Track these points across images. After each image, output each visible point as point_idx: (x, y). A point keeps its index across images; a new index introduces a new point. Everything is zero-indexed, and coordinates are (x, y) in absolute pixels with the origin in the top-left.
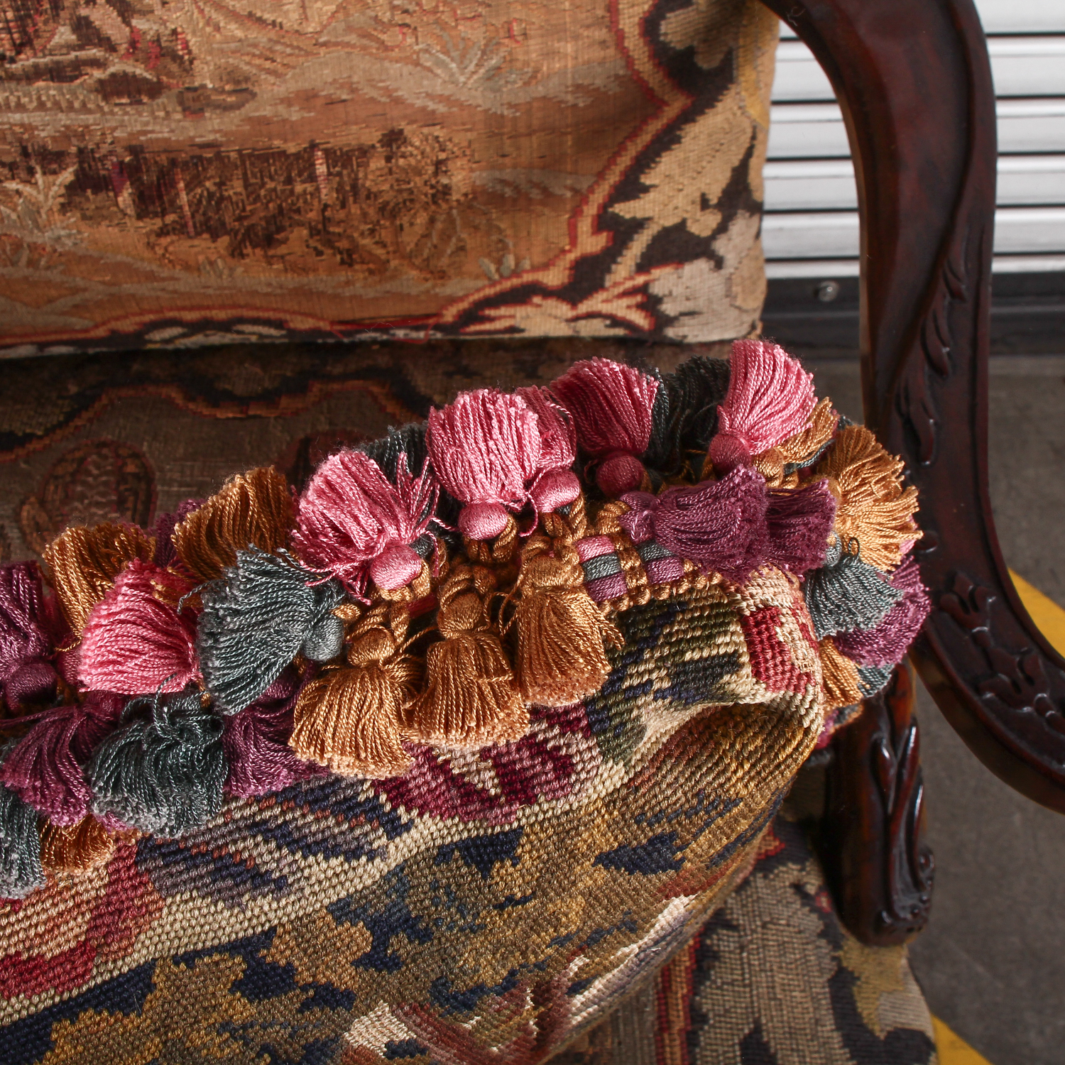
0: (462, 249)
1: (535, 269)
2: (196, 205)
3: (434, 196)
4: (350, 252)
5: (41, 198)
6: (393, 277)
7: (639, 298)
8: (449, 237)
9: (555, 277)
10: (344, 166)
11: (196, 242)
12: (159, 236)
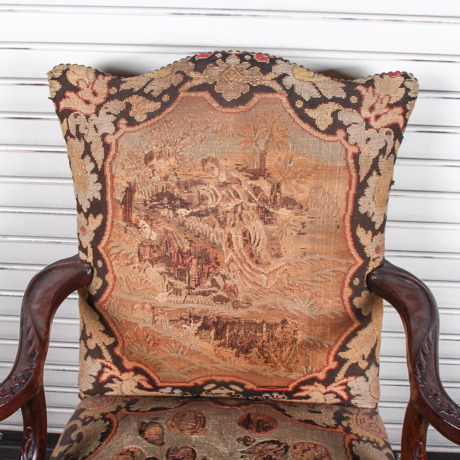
0: (297, 361)
1: (316, 372)
2: (230, 337)
3: (292, 341)
4: (267, 358)
5: (191, 330)
6: (278, 370)
7: (344, 387)
8: (295, 356)
9: (322, 376)
10: (271, 329)
11: (228, 350)
12: (218, 347)
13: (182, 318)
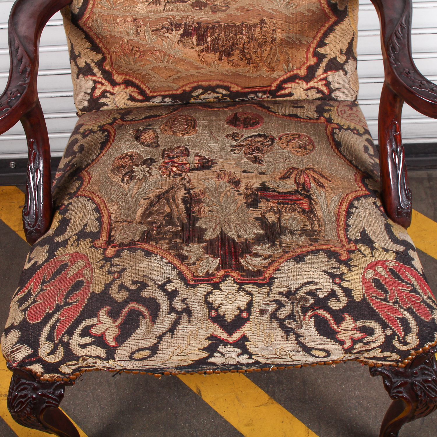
0: (278, 60)
1: (297, 69)
2: (212, 41)
3: (272, 40)
4: (249, 59)
5: (173, 38)
6: (260, 70)
7: (324, 82)
8: (275, 55)
9: (302, 72)
10: (250, 30)
11: (210, 55)
12: (201, 52)
13: (163, 27)
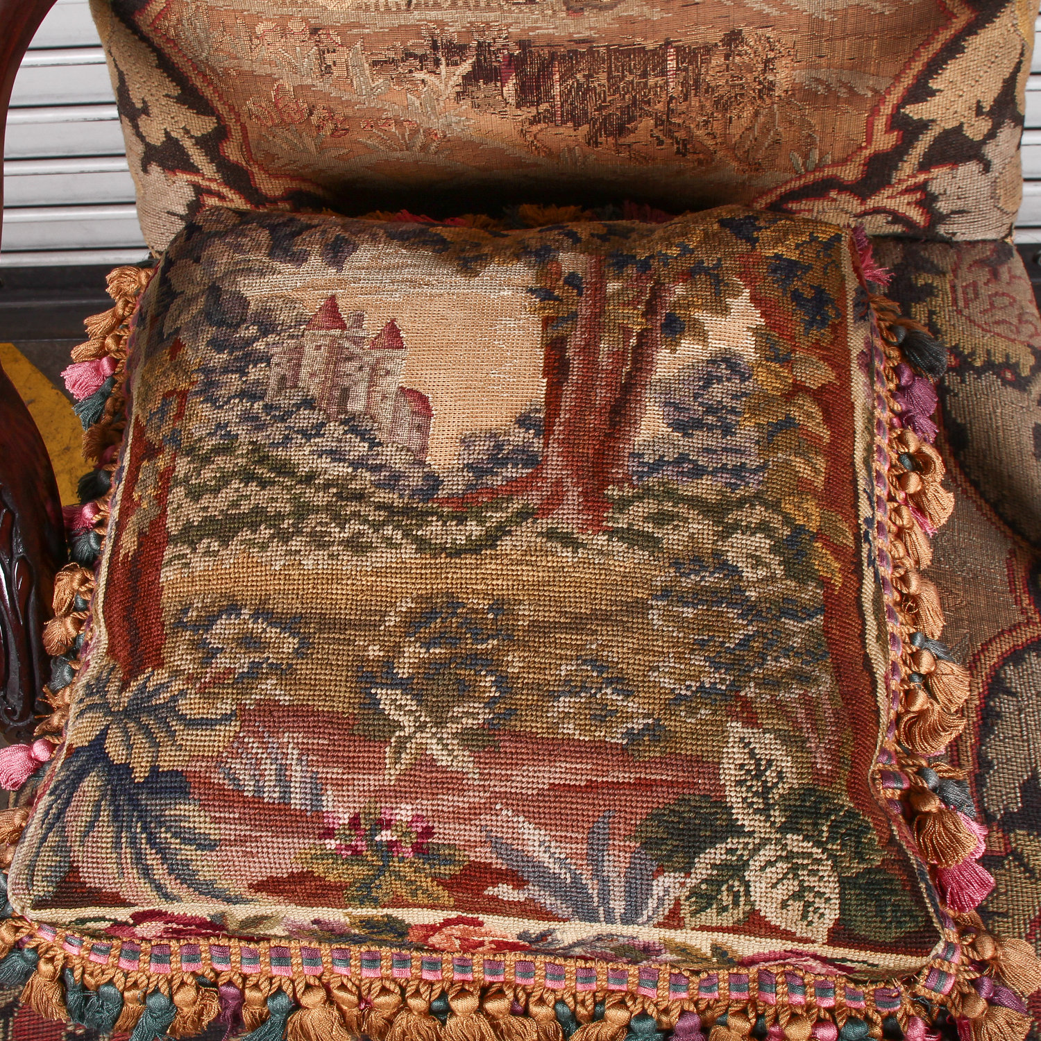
0: (777, 142)
1: (835, 164)
2: (565, 95)
3: (760, 91)
4: (685, 142)
5: (442, 87)
7: (918, 196)
8: (769, 131)
9: (850, 173)
10: (690, 63)
11: (561, 130)
12: (531, 123)
13: (408, 55)
